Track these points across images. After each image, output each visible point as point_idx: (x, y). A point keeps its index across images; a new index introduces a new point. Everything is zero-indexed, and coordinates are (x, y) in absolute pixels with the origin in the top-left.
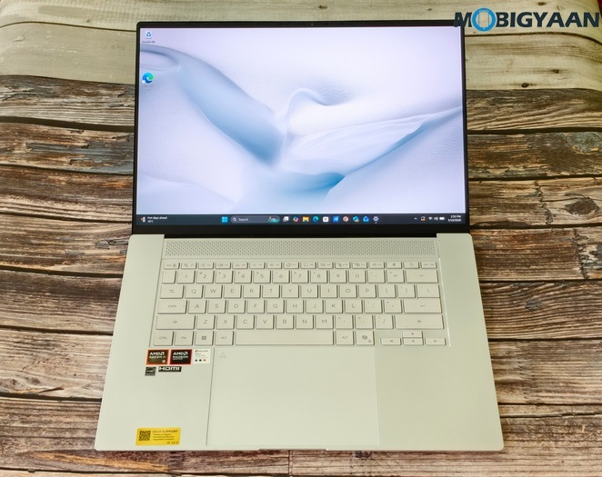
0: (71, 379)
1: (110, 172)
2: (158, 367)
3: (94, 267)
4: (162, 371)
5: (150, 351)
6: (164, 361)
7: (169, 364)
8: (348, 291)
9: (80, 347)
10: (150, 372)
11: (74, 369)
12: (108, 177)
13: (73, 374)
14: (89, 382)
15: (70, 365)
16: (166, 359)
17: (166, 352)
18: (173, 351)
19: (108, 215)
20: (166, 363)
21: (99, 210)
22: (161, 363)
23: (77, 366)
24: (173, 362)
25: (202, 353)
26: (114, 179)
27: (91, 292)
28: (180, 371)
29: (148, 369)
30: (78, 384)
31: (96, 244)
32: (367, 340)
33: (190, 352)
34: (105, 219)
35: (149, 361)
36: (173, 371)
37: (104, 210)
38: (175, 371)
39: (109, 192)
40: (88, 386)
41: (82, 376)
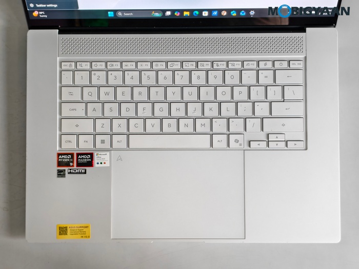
2: (66, 169)
4: (70, 173)
5: (59, 155)
6: (71, 164)
7: (75, 167)
8: (224, 93)
10: (61, 174)
16: (73, 162)
17: (72, 155)
18: (78, 154)
20: (73, 166)
22: (69, 166)
24: (79, 165)
25: (103, 157)
28: (85, 173)
29: (59, 171)
32: (238, 144)
33: (92, 155)
35: (60, 164)
36: (79, 173)
38: (81, 173)
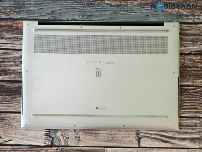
0: (15, 136)
1: (15, 17)
3: (15, 77)
9: (15, 120)
11: (15, 131)
12: (15, 21)
13: (15, 133)
14: (22, 137)
15: (13, 129)
19: (18, 46)
21: (13, 42)
23: (16, 129)
26: (18, 22)
27: (16, 91)
30: (18, 138)
31: (15, 63)
34: (17, 48)
37: (15, 42)
39: (16, 31)
40: (22, 139)
41: (19, 134)
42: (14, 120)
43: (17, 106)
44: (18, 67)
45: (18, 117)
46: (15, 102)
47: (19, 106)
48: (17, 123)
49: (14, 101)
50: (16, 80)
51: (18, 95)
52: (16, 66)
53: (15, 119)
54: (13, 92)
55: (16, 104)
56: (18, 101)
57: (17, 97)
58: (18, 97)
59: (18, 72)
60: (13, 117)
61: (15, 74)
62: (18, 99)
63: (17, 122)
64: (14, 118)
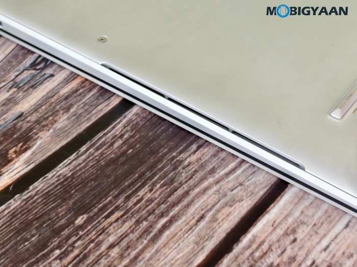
42: (300, 235)
43: (227, 184)
44: (42, 87)
45: (297, 214)
46: (203, 179)
47: (232, 177)
48: (332, 234)
49: (191, 182)
50: (94, 119)
51: (171, 150)
52: (34, 87)
53: (294, 231)
54: (142, 162)
55: (217, 182)
56: (202, 166)
57: (181, 162)
58: (183, 156)
59: (67, 98)
60: (280, 232)
61: (68, 109)
62: (194, 158)
63: (322, 232)
64: (286, 234)
